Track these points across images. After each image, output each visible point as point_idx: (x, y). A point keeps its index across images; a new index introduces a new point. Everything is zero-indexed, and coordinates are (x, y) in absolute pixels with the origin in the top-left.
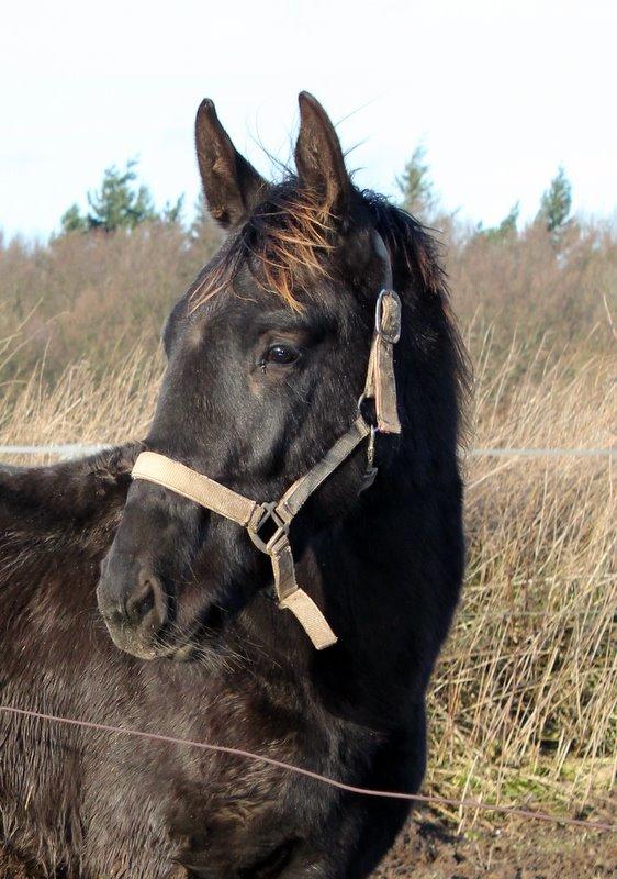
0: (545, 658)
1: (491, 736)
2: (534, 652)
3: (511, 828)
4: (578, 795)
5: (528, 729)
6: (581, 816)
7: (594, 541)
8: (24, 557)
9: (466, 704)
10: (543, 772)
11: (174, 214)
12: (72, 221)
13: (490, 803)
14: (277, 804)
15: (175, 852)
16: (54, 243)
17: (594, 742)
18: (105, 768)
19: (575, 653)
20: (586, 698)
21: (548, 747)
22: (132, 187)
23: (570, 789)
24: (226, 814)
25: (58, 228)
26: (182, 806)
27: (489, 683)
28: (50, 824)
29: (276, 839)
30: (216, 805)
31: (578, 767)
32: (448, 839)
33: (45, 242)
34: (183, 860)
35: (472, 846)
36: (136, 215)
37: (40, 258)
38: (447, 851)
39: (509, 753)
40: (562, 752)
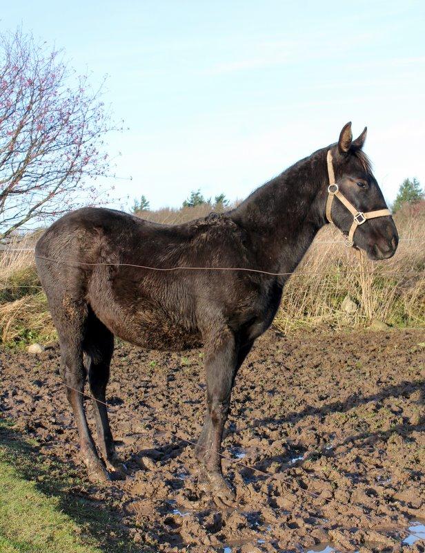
0: (304, 293)
1: (292, 312)
2: (302, 291)
3: (297, 334)
4: (313, 325)
5: (301, 310)
6: (314, 331)
7: (315, 264)
8: (175, 251)
9: (286, 304)
10: (305, 320)
11: (209, 202)
12: (185, 204)
13: (292, 328)
14: (251, 308)
15: (225, 321)
16: (181, 209)
17: (317, 312)
18: (202, 300)
19: (311, 292)
20: (314, 302)
21: (306, 314)
22: (199, 195)
23: (311, 324)
24: (238, 311)
25: (182, 206)
26: (226, 309)
27: (291, 299)
28: (188, 317)
29: (251, 317)
30: (236, 309)
31: (313, 318)
32: (284, 337)
33: (179, 209)
34: (227, 323)
35: (288, 337)
36: (201, 202)
37: (178, 213)
38: (283, 339)
39: (296, 316)
40: (309, 315)
